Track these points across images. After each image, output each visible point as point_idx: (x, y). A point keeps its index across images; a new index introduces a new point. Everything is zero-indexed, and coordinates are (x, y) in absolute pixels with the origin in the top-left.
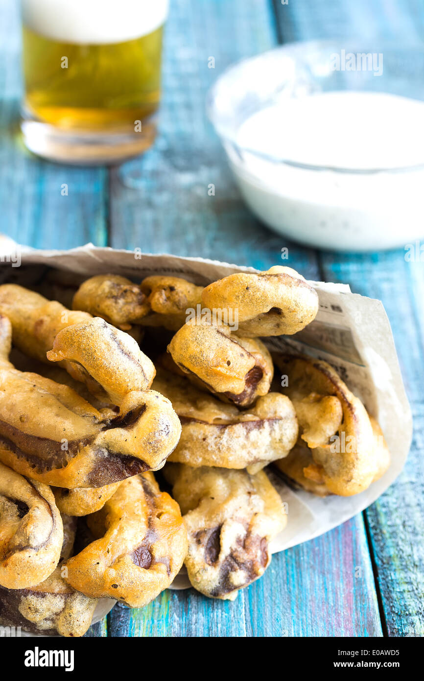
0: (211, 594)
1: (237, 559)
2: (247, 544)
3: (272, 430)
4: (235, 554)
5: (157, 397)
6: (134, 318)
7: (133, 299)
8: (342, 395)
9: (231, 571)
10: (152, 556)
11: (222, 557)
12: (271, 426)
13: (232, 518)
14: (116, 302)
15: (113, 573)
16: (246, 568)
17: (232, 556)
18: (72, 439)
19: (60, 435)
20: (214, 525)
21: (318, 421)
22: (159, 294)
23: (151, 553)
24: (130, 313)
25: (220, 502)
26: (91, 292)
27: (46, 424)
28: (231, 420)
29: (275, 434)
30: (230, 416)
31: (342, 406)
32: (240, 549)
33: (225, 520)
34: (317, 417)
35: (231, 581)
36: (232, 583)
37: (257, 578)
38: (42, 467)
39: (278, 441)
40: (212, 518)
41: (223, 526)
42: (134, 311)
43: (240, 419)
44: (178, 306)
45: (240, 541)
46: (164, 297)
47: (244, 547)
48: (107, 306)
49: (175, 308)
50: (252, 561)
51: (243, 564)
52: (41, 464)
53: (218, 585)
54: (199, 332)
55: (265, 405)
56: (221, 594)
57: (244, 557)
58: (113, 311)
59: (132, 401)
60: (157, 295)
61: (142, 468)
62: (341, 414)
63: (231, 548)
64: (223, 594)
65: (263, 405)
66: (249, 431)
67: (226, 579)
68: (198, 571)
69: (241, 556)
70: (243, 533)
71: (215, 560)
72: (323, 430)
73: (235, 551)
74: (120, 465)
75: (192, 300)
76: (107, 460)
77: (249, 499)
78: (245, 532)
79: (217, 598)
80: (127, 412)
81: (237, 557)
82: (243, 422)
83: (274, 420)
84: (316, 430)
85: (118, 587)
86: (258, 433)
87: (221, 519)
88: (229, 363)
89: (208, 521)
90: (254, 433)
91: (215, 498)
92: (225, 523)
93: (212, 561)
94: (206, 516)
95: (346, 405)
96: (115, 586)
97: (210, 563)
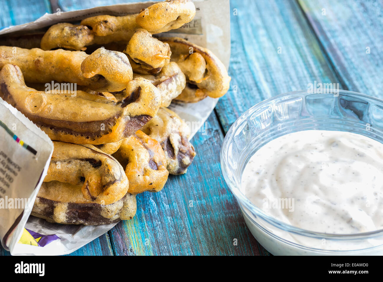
0: (177, 173)
1: (182, 151)
2: (183, 142)
3: (176, 80)
4: (181, 150)
5: (144, 80)
6: (89, 43)
7: (86, 33)
8: (199, 51)
9: (182, 158)
10: (155, 163)
11: (176, 152)
12: (175, 78)
13: (172, 132)
14: (78, 37)
15: (148, 178)
16: (187, 154)
17: (180, 151)
18: (109, 117)
19: (101, 117)
20: (165, 138)
21: (194, 68)
22: (100, 27)
23: (155, 162)
24: (87, 41)
25: (162, 126)
26: (59, 35)
27: (90, 114)
28: (155, 82)
29: (178, 83)
30: (154, 80)
31: (203, 56)
32: (182, 146)
33: (170, 134)
34: (193, 67)
35: (184, 163)
36: (185, 164)
37: (194, 157)
38: (94, 136)
39: (180, 86)
40: (163, 135)
41: (170, 137)
42: (88, 39)
43: (160, 80)
44: (112, 30)
45: (180, 142)
46: (103, 27)
47: (183, 144)
48: (73, 41)
49: (111, 31)
50: (189, 150)
51: (186, 153)
52: (92, 135)
53: (179, 167)
54: (143, 39)
55: (168, 69)
56: (182, 172)
57: (185, 149)
58: (78, 42)
59: (132, 87)
60: (99, 27)
61: (148, 119)
62: (204, 60)
63: (178, 147)
64: (183, 171)
65: (167, 70)
66: (167, 85)
67: (181, 163)
68: (170, 164)
69: (184, 149)
70: (179, 137)
71: (173, 155)
72: (199, 72)
73: (181, 148)
74: (137, 121)
75: (118, 25)
76: (130, 121)
77: (173, 120)
78: (180, 137)
79: (180, 174)
80: (131, 93)
81: (182, 150)
82: (164, 81)
83: (175, 75)
84: (195, 73)
85: (153, 183)
86: (171, 84)
87: (168, 134)
88: (161, 52)
89: (162, 137)
90: (170, 85)
91: (158, 125)
92: (170, 136)
93: (172, 157)
94: (160, 135)
95: (204, 54)
96: (151, 184)
97: (172, 158)
